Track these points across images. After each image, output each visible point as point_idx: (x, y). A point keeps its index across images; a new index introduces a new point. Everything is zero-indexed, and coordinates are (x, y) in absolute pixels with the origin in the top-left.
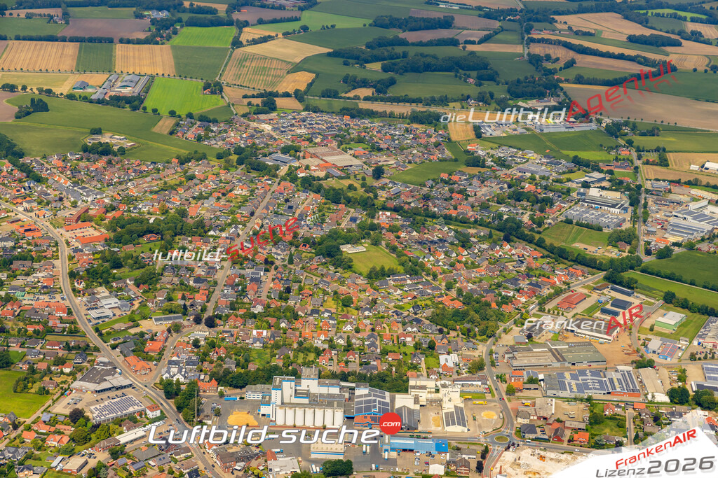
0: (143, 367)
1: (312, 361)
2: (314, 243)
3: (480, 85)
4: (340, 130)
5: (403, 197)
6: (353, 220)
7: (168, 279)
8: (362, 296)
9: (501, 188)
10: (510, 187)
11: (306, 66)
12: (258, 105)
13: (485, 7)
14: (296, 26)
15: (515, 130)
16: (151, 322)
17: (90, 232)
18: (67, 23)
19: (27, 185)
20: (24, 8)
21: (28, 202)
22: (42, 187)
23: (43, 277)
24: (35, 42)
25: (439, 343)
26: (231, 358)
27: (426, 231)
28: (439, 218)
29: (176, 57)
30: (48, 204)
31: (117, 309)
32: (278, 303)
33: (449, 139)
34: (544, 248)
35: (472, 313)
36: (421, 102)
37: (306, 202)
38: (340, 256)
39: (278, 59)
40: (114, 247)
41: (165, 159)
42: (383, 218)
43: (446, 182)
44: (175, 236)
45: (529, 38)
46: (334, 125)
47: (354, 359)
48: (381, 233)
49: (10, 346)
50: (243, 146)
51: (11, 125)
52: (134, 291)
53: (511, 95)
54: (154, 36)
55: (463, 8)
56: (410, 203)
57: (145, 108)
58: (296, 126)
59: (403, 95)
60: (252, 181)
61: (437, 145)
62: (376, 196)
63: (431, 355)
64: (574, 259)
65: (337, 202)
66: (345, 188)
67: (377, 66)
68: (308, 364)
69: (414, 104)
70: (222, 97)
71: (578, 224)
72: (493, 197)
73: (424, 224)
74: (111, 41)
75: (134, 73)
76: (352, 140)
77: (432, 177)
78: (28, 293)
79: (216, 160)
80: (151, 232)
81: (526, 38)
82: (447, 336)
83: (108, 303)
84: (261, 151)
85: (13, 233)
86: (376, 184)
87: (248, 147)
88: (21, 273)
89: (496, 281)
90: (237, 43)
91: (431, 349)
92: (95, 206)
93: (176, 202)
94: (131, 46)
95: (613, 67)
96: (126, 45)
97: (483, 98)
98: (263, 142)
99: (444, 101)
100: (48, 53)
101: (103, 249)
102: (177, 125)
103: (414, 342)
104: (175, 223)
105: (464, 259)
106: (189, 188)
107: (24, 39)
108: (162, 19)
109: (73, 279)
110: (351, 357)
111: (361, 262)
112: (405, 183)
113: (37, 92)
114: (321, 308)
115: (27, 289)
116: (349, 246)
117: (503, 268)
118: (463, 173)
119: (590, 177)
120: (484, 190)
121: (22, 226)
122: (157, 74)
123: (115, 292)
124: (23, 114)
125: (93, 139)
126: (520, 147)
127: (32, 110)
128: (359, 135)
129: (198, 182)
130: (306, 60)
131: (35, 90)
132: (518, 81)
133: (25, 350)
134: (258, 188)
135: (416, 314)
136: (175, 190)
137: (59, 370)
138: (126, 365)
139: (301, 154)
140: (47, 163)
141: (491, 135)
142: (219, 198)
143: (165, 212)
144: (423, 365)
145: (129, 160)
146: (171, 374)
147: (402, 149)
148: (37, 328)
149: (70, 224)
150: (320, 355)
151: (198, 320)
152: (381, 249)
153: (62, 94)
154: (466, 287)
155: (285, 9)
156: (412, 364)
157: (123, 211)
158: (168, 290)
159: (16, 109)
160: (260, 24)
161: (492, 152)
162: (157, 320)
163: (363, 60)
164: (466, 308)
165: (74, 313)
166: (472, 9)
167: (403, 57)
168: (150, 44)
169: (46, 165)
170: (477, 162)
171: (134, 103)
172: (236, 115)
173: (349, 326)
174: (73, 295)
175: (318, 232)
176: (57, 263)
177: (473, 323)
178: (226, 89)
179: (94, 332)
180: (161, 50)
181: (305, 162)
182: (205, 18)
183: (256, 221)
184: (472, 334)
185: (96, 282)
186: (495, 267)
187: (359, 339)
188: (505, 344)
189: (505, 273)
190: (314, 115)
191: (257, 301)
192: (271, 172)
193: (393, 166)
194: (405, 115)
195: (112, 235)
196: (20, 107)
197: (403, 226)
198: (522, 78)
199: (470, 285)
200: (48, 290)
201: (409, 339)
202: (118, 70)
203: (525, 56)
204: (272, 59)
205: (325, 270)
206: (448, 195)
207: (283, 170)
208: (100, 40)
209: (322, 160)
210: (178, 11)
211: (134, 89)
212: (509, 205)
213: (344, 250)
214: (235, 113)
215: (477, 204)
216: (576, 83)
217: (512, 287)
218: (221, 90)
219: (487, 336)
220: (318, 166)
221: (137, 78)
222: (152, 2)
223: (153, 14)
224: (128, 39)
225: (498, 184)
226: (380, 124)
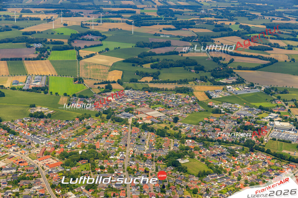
2: (164, 160)
3: (198, 73)
4: (147, 98)
6: (176, 145)
8: (200, 187)
9: (235, 124)
10: (238, 123)
11: (116, 68)
12: (103, 88)
13: (181, 36)
15: (225, 94)
17: (51, 161)
19: (9, 137)
21: (15, 146)
22: (18, 138)
23: (38, 189)
27: (212, 149)
28: (215, 141)
29: (55, 66)
30: (24, 146)
33: (198, 100)
34: (271, 154)
36: (176, 82)
37: (148, 137)
39: (101, 65)
41: (72, 118)
42: (189, 143)
43: (208, 123)
44: (94, 160)
46: (143, 96)
48: (192, 151)
53: (214, 77)
54: (40, 56)
55: (171, 37)
56: (198, 134)
57: (51, 93)
59: (167, 79)
60: (118, 128)
61: (194, 104)
62: (180, 132)
64: (288, 159)
65: (163, 136)
66: (164, 129)
67: (148, 66)
69: (174, 84)
70: (84, 85)
71: (279, 140)
72: (234, 129)
73: (209, 145)
74: (21, 59)
75: (38, 75)
76: (155, 103)
77: (200, 120)
79: (95, 117)
80: (82, 159)
84: (115, 112)
85: (12, 164)
86: (177, 125)
87: (108, 110)
89: (259, 174)
90: (80, 58)
92: (48, 146)
93: (86, 141)
94: (31, 61)
95: (250, 61)
96: (29, 61)
97: (203, 79)
98: (114, 107)
99: (186, 81)
101: (61, 170)
102: (70, 100)
105: (237, 163)
106: (90, 133)
108: (41, 48)
109: (53, 189)
111: (191, 168)
112: (190, 124)
114: (184, 196)
115: (32, 196)
116: (181, 159)
117: (258, 166)
118: (213, 117)
119: (271, 116)
120: (227, 125)
121: (17, 160)
122: (49, 75)
123: (78, 195)
125: (32, 110)
126: (231, 102)
128: (157, 101)
129: (93, 130)
130: (114, 64)
132: (214, 70)
134: (122, 131)
136: (84, 135)
139: (135, 112)
140: (15, 124)
141: (215, 97)
142: (106, 138)
143: (84, 147)
145: (55, 120)
147: (180, 107)
149: (39, 157)
152: (196, 160)
153: (8, 87)
155: (93, 40)
157: (63, 149)
160: (86, 48)
161: (220, 105)
163: (140, 63)
166: (175, 37)
167: (157, 61)
168: (39, 60)
170: (217, 111)
171: (45, 89)
172: (95, 93)
175: (162, 153)
176: (41, 179)
178: (84, 80)
180: (46, 62)
181: (139, 116)
182: (61, 46)
183: (130, 149)
185: (66, 190)
186: (254, 166)
189: (260, 169)
192: (124, 122)
194: (173, 89)
195: (63, 162)
197: (200, 147)
199: (248, 177)
203: (210, 58)
204: (98, 65)
206: (213, 129)
207: (130, 121)
208: (16, 59)
209: (145, 114)
210: (46, 43)
211: (41, 83)
212: (242, 132)
213: (180, 162)
216: (239, 70)
217: (268, 176)
218: (83, 82)
220: (146, 117)
221: (40, 77)
222: (33, 40)
223: (35, 45)
224: (29, 58)
225: (232, 122)
226: (163, 95)
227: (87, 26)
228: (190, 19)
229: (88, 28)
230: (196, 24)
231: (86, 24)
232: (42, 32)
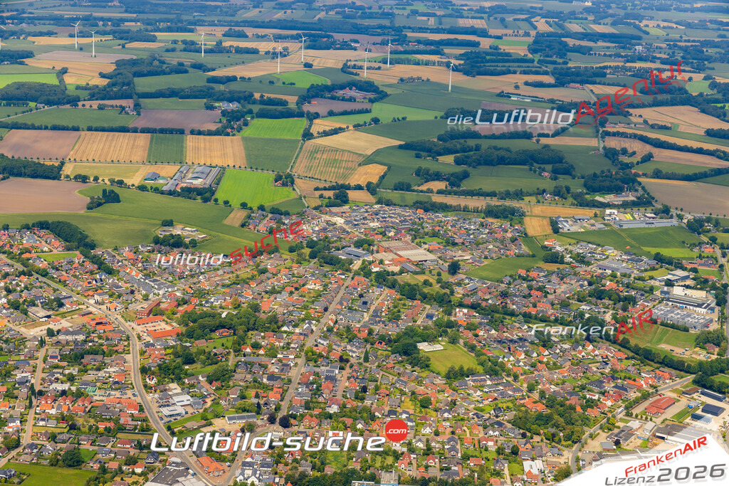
0: (217, 468)
1: (391, 465)
2: (390, 341)
3: (556, 179)
4: (414, 223)
5: (480, 294)
6: (430, 316)
7: (241, 377)
8: (441, 396)
9: (582, 286)
10: (590, 284)
11: (378, 159)
12: (329, 198)
13: (557, 100)
14: (367, 118)
15: (593, 225)
16: (223, 421)
17: (162, 326)
18: (139, 114)
19: (98, 277)
20: (97, 100)
21: (99, 295)
22: (114, 280)
23: (114, 372)
24: (107, 133)
25: (522, 449)
26: (307, 461)
27: (505, 330)
28: (518, 316)
29: (246, 149)
30: (119, 296)
31: (189, 407)
32: (354, 403)
33: (525, 234)
34: (629, 349)
35: (556, 417)
36: (496, 196)
37: (381, 298)
38: (417, 355)
39: (349, 151)
40: (186, 341)
42: (461, 314)
43: (524, 279)
44: (248, 331)
45: (603, 131)
46: (408, 218)
47: (434, 463)
48: (458, 331)
49: (80, 444)
50: (315, 239)
51: (83, 216)
52: (207, 388)
53: (588, 189)
54: (225, 128)
55: (536, 101)
56: (488, 300)
57: (216, 200)
58: (369, 220)
59: (477, 188)
60: (325, 276)
61: (514, 240)
62: (452, 293)
63: (515, 461)
64: (661, 361)
65: (412, 298)
66: (420, 284)
67: (450, 159)
68: (388, 469)
69: (488, 198)
70: (294, 189)
71: (662, 324)
72: (574, 295)
73: (502, 322)
74: (182, 132)
75: (205, 164)
76: (427, 234)
77: (509, 273)
78: (100, 388)
79: (288, 253)
80: (224, 327)
81: (600, 132)
82: (531, 441)
83: (181, 400)
84: (333, 245)
85: (84, 326)
86: (452, 279)
87: (320, 240)
88: (92, 368)
89: (580, 383)
90: (307, 135)
91: (514, 454)
92: (167, 299)
93: (248, 296)
94: (202, 137)
95: (691, 161)
96: (197, 136)
97: (559, 192)
98: (335, 236)
99: (519, 195)
100: (120, 144)
101: (174, 343)
102: (249, 217)
103: (497, 447)
104: (248, 318)
105: (545, 360)
106: (262, 282)
107: (97, 130)
108: (233, 111)
109: (144, 374)
110: (431, 461)
111: (438, 361)
112: (482, 279)
113: (108, 183)
114: (398, 409)
115: (98, 384)
116: (426, 344)
117: (587, 369)
118: (541, 270)
119: (674, 275)
120: (564, 287)
121: (93, 320)
122: (228, 166)
123: (187, 389)
124: (94, 205)
125: (164, 231)
126: (599, 243)
127: (103, 201)
128: (433, 230)
129: (271, 275)
130: (378, 152)
131: (106, 181)
132: (595, 175)
133: (96, 448)
134: (331, 283)
135: (497, 417)
136: (247, 283)
137: (131, 470)
138: (199, 467)
139: (375, 248)
140: (118, 254)
141: (569, 230)
142: (291, 293)
143: (237, 306)
144: (506, 472)
145: (200, 253)
146: (246, 476)
147: (478, 244)
148: (108, 425)
149: (141, 318)
150: (398, 459)
151: (272, 420)
152: (459, 347)
153: (133, 185)
154: (549, 389)
155: (355, 101)
156: (495, 470)
157: (195, 306)
158: (241, 388)
159: (88, 200)
160: (331, 116)
161: (570, 248)
162: (230, 419)
163: (435, 152)
164: (549, 411)
165: (145, 410)
166: (545, 102)
167: (476, 150)
168: (221, 135)
169: (118, 257)
170: (555, 258)
171: (206, 194)
172: (308, 207)
173: (428, 428)
174: (144, 391)
175: (394, 329)
176: (129, 357)
177: (557, 427)
178: (297, 181)
179: (165, 430)
180: (232, 141)
181: (379, 256)
182: (275, 109)
183: (330, 317)
184: (556, 439)
185: (169, 378)
186: (578, 368)
187: (439, 442)
188: (592, 450)
189: (589, 374)
190: (386, 208)
191: (332, 400)
192: (345, 266)
193: (468, 261)
194: (480, 209)
195: (184, 329)
196: (92, 198)
197: (480, 324)
198: (598, 172)
199: (552, 386)
200: (120, 386)
201: (490, 443)
202: (189, 161)
203: (601, 149)
204: (343, 151)
205: (402, 369)
206: (526, 292)
207: (357, 265)
208: (171, 131)
209: (396, 254)
210: (249, 103)
211: (205, 181)
212: (590, 303)
213: (420, 348)
214: (307, 205)
215: (557, 302)
216: (654, 178)
217: (597, 389)
218: (293, 183)
219: (573, 442)
220: (392, 260)
221: (208, 170)
222: (223, 94)
223: (224, 105)
224: (199, 130)
225: (578, 281)
226: (454, 218)
227: (354, 71)
228: (598, 66)
229: (356, 74)
230: (608, 76)
231: (355, 65)
232: (249, 79)
